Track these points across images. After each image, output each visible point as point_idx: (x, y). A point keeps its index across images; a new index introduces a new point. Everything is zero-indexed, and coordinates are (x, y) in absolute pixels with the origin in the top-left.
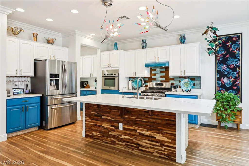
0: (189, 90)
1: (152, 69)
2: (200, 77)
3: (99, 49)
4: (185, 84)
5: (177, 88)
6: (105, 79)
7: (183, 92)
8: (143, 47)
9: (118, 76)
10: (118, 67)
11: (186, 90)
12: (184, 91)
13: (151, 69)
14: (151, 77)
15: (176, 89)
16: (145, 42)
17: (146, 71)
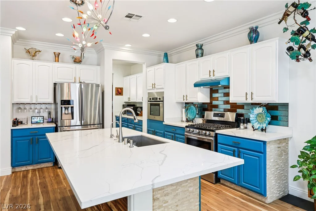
0: (264, 128)
1: (213, 89)
2: (288, 104)
3: (144, 63)
4: (258, 115)
5: (247, 123)
6: (151, 105)
7: (254, 130)
8: (197, 56)
9: (163, 101)
10: (163, 88)
11: (259, 127)
12: (256, 129)
13: (211, 90)
14: (211, 103)
15: (245, 124)
16: (201, 48)
17: (200, 93)
